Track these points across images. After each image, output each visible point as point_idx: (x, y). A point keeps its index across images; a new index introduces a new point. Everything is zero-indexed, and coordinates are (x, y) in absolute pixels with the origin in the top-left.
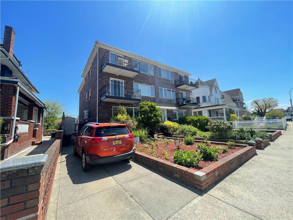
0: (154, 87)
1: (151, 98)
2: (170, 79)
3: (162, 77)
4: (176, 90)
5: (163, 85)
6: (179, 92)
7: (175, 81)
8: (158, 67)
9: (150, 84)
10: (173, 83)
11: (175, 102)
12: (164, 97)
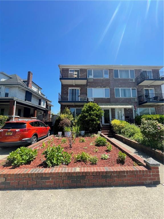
0: (109, 88)
1: (105, 99)
2: (130, 78)
3: (119, 78)
4: (138, 88)
5: (120, 86)
6: (142, 89)
7: (137, 79)
8: (114, 69)
9: (104, 87)
10: (134, 81)
11: (136, 100)
12: (121, 97)
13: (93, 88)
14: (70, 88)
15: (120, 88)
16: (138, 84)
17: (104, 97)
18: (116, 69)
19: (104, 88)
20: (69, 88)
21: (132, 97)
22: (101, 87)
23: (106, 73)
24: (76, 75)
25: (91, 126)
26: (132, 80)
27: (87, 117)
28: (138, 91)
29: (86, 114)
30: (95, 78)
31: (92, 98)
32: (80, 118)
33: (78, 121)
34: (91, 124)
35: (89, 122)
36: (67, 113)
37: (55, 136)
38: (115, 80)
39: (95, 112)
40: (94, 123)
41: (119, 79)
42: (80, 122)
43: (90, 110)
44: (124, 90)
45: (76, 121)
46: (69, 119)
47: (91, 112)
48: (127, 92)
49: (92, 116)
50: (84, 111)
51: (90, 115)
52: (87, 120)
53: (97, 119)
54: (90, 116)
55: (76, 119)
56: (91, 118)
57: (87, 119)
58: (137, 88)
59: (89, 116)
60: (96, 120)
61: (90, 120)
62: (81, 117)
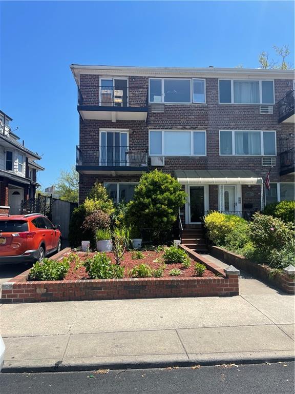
0: (205, 131)
1: (193, 159)
2: (261, 103)
3: (233, 102)
4: (280, 130)
5: (233, 124)
6: (290, 134)
7: (279, 105)
8: (221, 78)
9: (192, 128)
10: (271, 111)
11: (273, 163)
12: (234, 154)
13: (163, 131)
14: (103, 131)
15: (233, 131)
16: (280, 121)
17: (192, 155)
18: (226, 78)
19: (192, 131)
20: (100, 129)
21: (263, 154)
22: (184, 128)
23: (198, 91)
24: (119, 97)
25: (157, 227)
26: (265, 108)
27: (148, 208)
28: (280, 140)
29: (146, 201)
30: (168, 103)
31: (161, 159)
32: (130, 210)
33: (126, 217)
34: (157, 222)
35: (152, 217)
36: (100, 197)
37: (76, 249)
38: (222, 109)
39: (167, 194)
40: (163, 221)
41: (231, 106)
42: (130, 218)
43: (155, 191)
44: (245, 136)
45: (121, 216)
46: (105, 212)
47: (157, 195)
48: (251, 140)
49: (158, 205)
50: (140, 193)
51: (155, 202)
52: (147, 214)
53: (171, 211)
54: (154, 205)
55: (121, 212)
56: (158, 209)
57: (147, 211)
58: (278, 130)
59: (152, 205)
60: (168, 213)
61: (153, 214)
62: (133, 206)
